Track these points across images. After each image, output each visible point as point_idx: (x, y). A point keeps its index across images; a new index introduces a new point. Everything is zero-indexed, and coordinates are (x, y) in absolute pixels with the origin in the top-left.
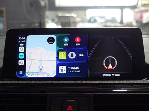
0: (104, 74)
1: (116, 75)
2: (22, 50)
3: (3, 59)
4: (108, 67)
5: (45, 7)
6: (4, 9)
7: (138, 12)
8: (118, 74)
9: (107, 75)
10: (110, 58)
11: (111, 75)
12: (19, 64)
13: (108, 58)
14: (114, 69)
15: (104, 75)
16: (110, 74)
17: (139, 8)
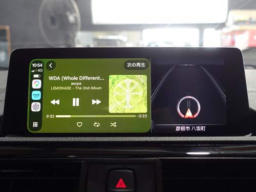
0: (179, 126)
1: (198, 128)
2: (37, 86)
3: (4, 102)
4: (185, 114)
5: (75, 24)
6: (7, 28)
7: (227, 34)
8: (202, 127)
9: (183, 129)
10: (189, 99)
11: (191, 128)
12: (33, 110)
13: (185, 99)
14: (196, 117)
15: (178, 129)
16: (189, 126)
17: (228, 27)
